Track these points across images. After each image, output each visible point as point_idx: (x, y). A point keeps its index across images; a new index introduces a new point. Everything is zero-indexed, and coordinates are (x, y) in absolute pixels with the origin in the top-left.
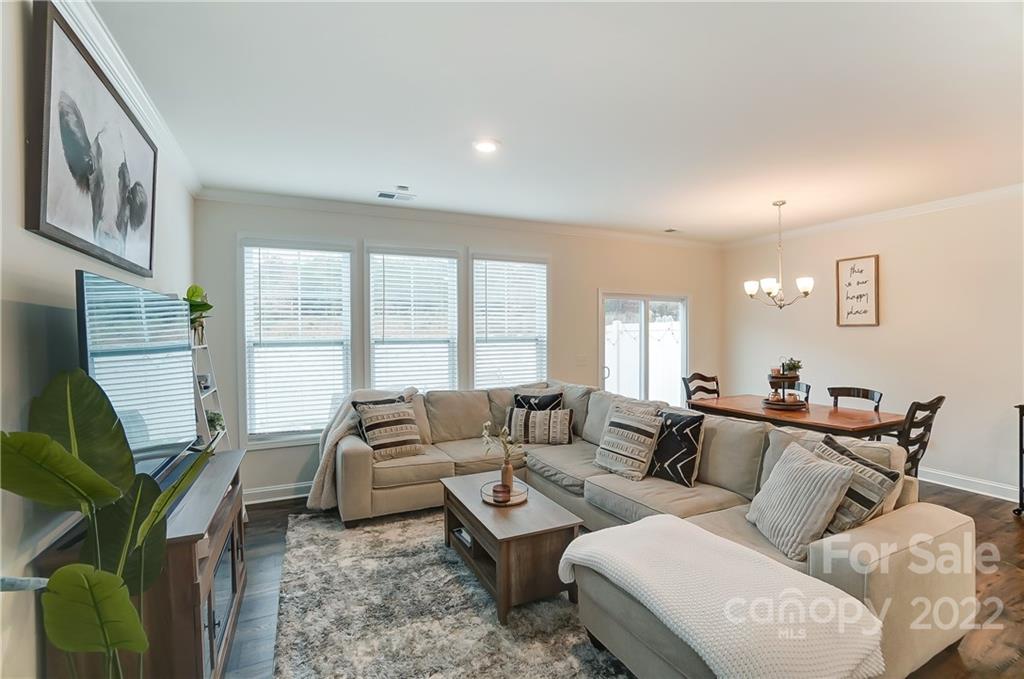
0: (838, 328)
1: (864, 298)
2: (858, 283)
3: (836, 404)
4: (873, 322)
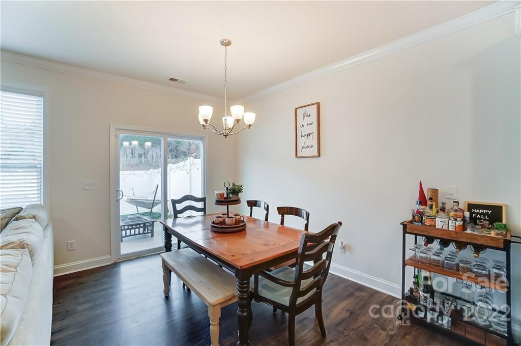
0: (296, 158)
1: (311, 135)
2: (308, 125)
3: (282, 223)
4: (316, 154)
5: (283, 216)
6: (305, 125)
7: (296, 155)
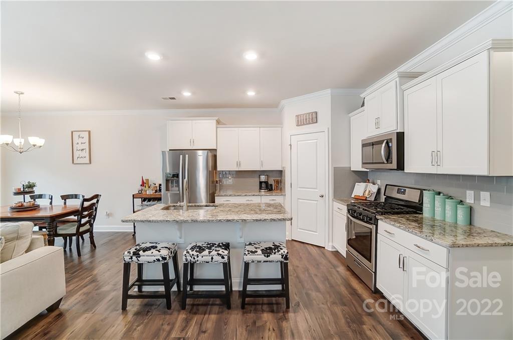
0: (73, 165)
1: (84, 151)
2: (82, 143)
3: (65, 203)
4: (88, 162)
5: (65, 200)
6: (80, 143)
7: (73, 162)
